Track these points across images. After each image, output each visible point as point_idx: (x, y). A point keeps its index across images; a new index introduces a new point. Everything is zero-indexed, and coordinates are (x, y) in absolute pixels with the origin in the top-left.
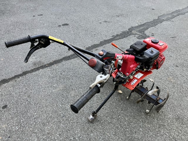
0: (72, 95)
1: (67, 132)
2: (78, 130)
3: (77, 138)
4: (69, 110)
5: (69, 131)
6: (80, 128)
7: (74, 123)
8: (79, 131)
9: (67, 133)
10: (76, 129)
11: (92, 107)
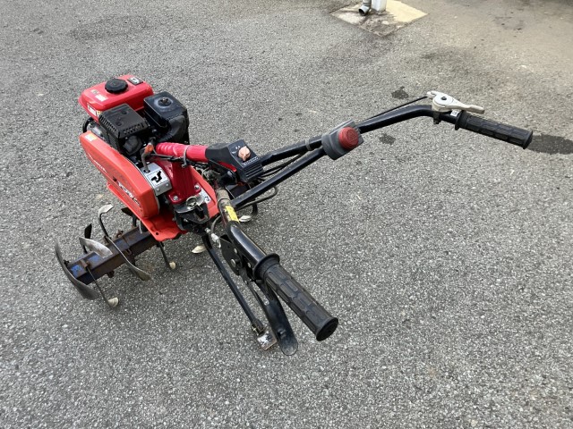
0: (163, 410)
1: (307, 408)
2: (302, 378)
3: (326, 379)
4: (230, 413)
5: (304, 403)
6: (295, 373)
7: (277, 391)
8: (304, 376)
9: (312, 409)
10: (297, 385)
11: (221, 344)
